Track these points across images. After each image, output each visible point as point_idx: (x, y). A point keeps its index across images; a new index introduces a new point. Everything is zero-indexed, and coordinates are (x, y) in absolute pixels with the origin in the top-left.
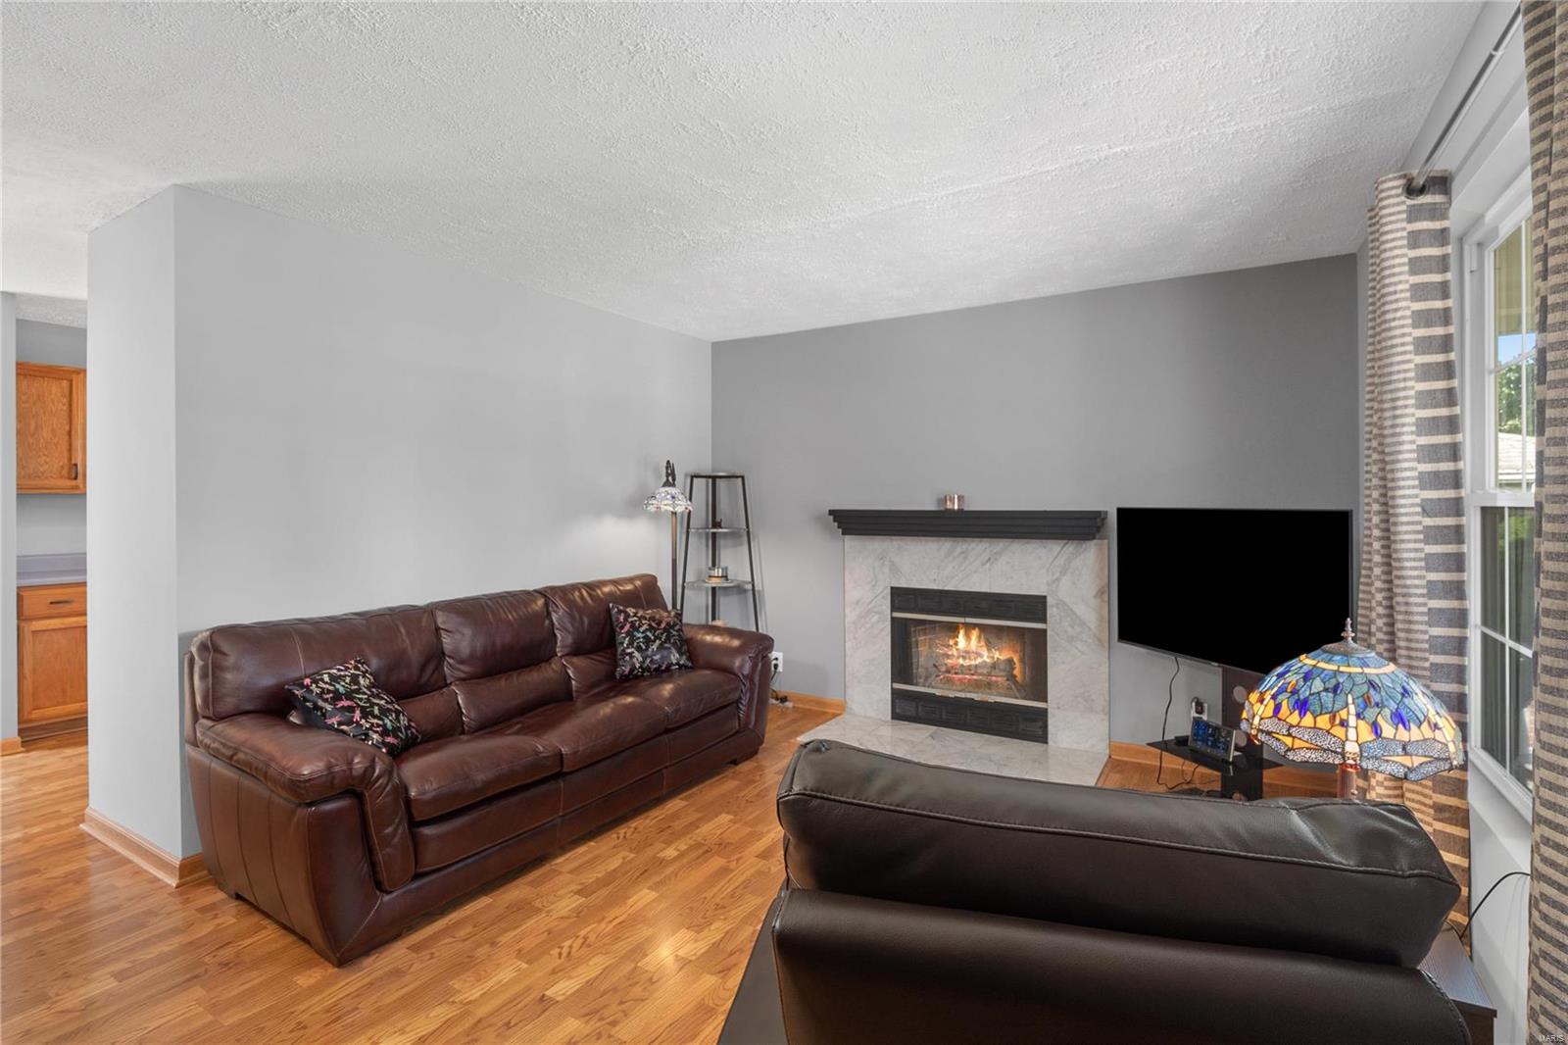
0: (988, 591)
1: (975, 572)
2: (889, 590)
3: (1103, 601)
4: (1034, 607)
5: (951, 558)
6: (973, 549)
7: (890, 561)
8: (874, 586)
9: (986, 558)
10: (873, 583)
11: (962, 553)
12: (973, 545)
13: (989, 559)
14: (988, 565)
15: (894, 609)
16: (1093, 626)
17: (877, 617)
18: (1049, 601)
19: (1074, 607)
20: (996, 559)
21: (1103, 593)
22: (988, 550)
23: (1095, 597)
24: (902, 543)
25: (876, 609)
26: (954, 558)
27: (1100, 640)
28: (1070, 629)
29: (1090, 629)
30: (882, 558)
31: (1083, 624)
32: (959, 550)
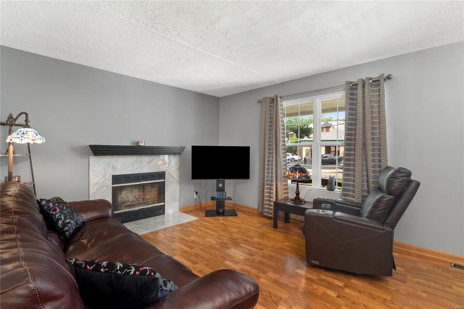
0: (149, 172)
1: (145, 166)
2: (111, 177)
3: (178, 171)
4: (162, 175)
5: (136, 163)
6: (144, 159)
7: (112, 165)
8: (104, 176)
9: (149, 161)
10: (104, 175)
11: (140, 161)
12: (144, 158)
13: (149, 162)
14: (149, 164)
15: (113, 184)
16: (176, 178)
17: (105, 188)
18: (166, 173)
19: (172, 174)
20: (151, 162)
21: (178, 169)
22: (149, 159)
23: (177, 170)
24: (117, 158)
25: (106, 185)
26: (138, 162)
27: (177, 181)
28: (171, 180)
29: (175, 179)
30: (108, 165)
31: (174, 178)
32: (139, 160)
